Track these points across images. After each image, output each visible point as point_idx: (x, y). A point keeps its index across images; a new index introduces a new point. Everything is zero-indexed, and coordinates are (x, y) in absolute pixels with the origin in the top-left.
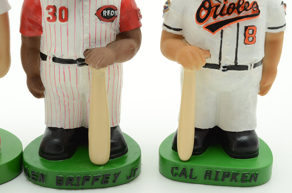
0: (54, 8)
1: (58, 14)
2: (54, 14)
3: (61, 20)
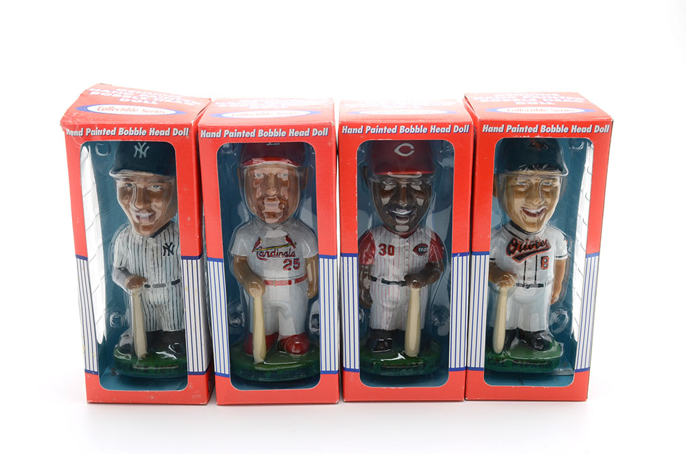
0: (385, 246)
1: (387, 250)
2: (384, 250)
3: (389, 254)
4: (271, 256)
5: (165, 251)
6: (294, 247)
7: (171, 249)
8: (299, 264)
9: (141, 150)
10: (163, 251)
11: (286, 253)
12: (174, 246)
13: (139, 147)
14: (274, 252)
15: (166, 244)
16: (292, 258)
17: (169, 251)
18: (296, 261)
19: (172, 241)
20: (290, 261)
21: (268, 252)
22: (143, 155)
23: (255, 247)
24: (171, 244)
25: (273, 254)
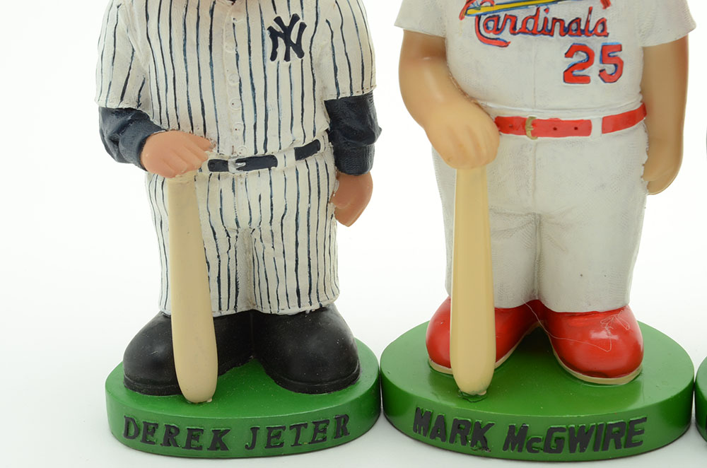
4: (524, 31)
5: (275, 45)
6: (606, 3)
7: (294, 38)
8: (619, 66)
10: (269, 42)
11: (578, 21)
12: (303, 26)
14: (536, 17)
15: (278, 20)
16: (595, 43)
17: (288, 42)
18: (610, 53)
19: (296, 10)
20: (590, 55)
21: (514, 19)
24: (295, 19)
25: (531, 22)
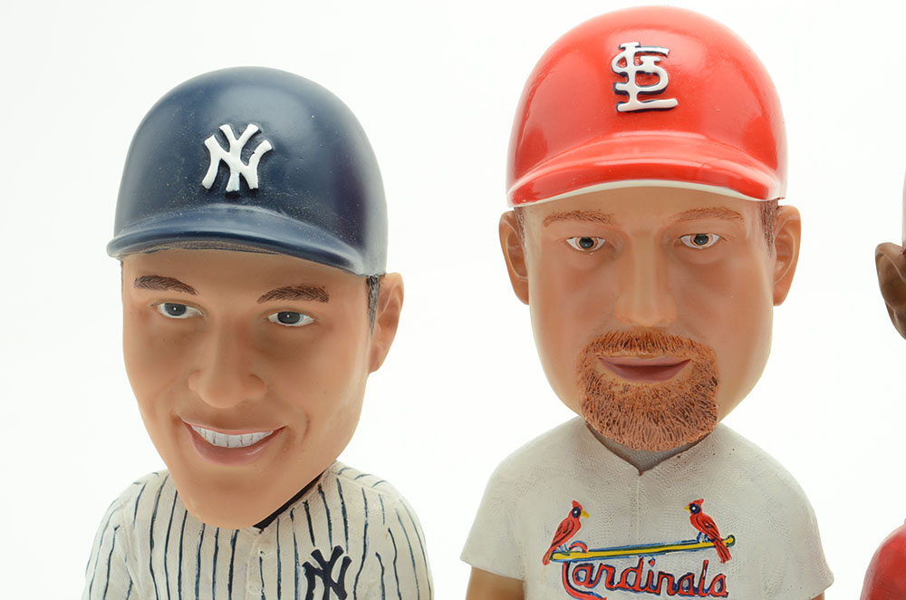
4: (624, 586)
5: (312, 586)
6: (725, 556)
7: (335, 577)
9: (233, 159)
10: (304, 582)
11: (690, 576)
12: (347, 562)
13: (225, 143)
14: (638, 569)
15: (317, 555)
17: (327, 581)
19: (339, 541)
21: (611, 570)
22: (242, 179)
23: (556, 543)
24: (337, 552)
25: (632, 576)
